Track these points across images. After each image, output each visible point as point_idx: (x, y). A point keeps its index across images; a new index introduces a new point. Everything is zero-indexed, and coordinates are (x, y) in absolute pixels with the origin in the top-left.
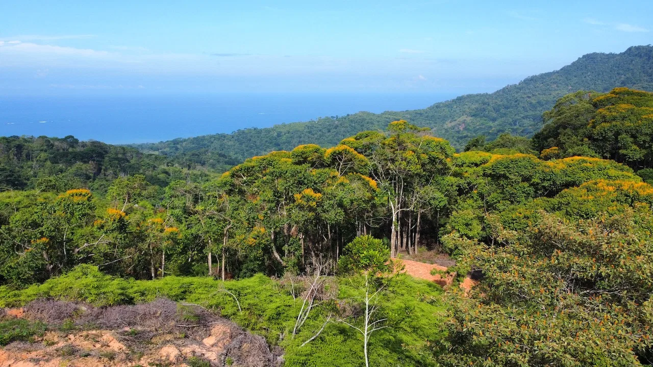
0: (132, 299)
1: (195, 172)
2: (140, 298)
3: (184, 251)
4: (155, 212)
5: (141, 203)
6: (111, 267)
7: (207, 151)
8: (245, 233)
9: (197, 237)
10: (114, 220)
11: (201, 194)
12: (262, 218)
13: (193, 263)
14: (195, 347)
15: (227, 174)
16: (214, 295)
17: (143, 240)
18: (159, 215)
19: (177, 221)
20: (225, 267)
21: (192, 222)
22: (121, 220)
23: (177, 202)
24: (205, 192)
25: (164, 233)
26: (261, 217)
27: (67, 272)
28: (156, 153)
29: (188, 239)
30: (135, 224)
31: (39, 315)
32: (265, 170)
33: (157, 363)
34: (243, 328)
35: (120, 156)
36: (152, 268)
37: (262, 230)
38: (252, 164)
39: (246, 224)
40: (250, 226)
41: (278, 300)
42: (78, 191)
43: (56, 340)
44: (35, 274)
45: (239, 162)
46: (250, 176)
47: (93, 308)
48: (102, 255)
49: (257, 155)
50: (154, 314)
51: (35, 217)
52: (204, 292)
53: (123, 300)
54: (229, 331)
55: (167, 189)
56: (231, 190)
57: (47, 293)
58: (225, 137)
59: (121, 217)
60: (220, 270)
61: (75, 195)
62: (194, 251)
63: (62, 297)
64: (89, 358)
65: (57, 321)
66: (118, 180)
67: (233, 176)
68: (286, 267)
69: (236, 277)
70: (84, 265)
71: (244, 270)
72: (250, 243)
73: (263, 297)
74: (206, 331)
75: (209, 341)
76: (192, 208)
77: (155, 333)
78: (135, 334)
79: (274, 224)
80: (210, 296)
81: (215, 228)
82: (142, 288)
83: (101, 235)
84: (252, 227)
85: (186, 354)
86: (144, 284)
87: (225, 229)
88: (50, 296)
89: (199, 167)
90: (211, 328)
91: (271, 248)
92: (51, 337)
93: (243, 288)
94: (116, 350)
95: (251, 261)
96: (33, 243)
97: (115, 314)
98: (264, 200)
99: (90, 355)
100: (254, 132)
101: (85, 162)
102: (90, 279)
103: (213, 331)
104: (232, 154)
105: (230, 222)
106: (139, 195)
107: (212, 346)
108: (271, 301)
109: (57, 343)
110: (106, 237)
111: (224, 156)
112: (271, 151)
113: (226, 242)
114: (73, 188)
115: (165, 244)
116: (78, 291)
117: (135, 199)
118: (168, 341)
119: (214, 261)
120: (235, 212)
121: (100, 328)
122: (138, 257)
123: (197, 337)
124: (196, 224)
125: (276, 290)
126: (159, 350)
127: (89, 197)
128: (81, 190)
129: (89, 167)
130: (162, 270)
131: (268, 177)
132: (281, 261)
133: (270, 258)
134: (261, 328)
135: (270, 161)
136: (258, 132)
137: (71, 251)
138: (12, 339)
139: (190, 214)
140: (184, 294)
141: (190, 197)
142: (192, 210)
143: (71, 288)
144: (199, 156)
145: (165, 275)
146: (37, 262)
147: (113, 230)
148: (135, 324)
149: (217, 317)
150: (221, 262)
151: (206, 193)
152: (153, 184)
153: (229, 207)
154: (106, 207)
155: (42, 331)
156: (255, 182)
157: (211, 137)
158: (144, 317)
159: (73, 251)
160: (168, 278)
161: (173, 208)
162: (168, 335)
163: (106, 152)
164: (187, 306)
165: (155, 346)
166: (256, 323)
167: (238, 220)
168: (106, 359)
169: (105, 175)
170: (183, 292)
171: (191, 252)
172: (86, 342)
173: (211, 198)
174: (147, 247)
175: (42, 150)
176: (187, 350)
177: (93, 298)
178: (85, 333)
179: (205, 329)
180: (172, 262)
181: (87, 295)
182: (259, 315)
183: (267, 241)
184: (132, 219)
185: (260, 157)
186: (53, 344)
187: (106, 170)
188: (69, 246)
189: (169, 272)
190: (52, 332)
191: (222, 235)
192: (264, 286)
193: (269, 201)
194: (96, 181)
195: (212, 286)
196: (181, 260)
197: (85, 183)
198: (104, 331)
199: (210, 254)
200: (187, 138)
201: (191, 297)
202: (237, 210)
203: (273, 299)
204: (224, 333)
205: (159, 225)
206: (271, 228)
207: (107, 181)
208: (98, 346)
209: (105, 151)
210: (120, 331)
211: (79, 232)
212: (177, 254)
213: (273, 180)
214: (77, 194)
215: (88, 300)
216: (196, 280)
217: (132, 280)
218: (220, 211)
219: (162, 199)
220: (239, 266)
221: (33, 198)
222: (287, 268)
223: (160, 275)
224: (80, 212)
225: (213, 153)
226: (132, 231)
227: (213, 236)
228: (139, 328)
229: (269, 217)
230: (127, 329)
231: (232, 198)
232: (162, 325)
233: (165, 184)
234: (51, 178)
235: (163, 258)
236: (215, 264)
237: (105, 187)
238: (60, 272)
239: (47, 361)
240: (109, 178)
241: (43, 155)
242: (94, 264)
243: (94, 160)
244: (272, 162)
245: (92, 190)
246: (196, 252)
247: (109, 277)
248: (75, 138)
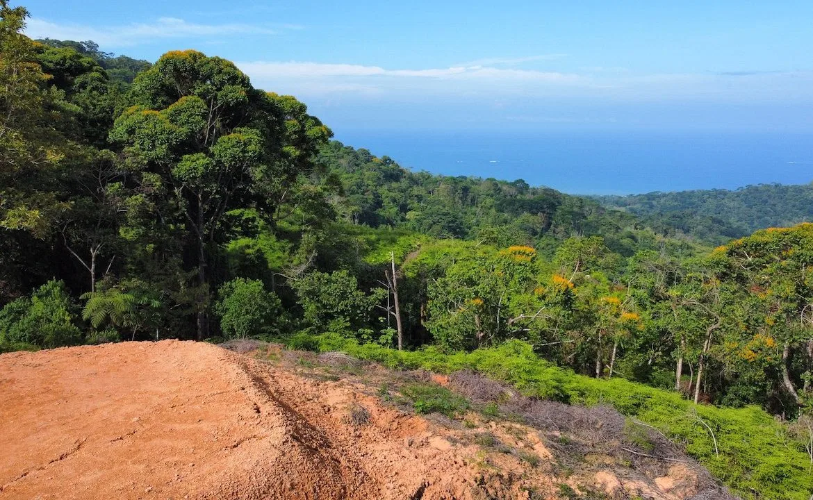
0: (568, 397)
1: (673, 241)
2: (578, 398)
3: (643, 349)
4: (612, 289)
5: (595, 274)
6: (548, 350)
7: (695, 212)
8: (740, 340)
9: (664, 332)
10: (559, 292)
11: (678, 274)
12: (771, 323)
13: (654, 368)
14: (643, 485)
15: (723, 249)
16: (680, 420)
17: (591, 323)
18: (616, 293)
19: (640, 305)
20: (701, 384)
21: (661, 311)
22: (567, 292)
23: (642, 280)
24: (685, 271)
25: (620, 319)
26: (770, 320)
27: (497, 344)
28: (623, 209)
29: (652, 334)
30: (583, 301)
31: (462, 389)
32: (786, 250)
33: (589, 489)
34: (718, 479)
35: (576, 209)
36: (598, 363)
37: (769, 341)
38: (765, 239)
39: (742, 327)
40: (748, 331)
41: (782, 454)
42: (522, 249)
43: (476, 423)
44: (464, 340)
45: (743, 234)
46: (759, 257)
47: (521, 396)
48: (539, 332)
49: (774, 225)
50: (593, 424)
51: (472, 273)
52: (665, 412)
53: (557, 395)
54: (695, 477)
55: (631, 260)
56: (725, 274)
57: (473, 365)
58: (725, 194)
59: (568, 288)
60: (693, 386)
61: (517, 253)
62: (658, 351)
63: (489, 373)
64: (509, 456)
65: (480, 401)
66: (569, 241)
67: (731, 253)
68: (802, 406)
69: (716, 402)
70: (517, 341)
71: (731, 395)
72: (745, 357)
73: (756, 442)
74: (661, 466)
75: (663, 483)
76: (662, 290)
77: (591, 449)
78: (566, 442)
79: (791, 336)
80: (673, 419)
81: (693, 325)
82: (582, 386)
83: (541, 308)
84: (753, 334)
85: (629, 490)
86: (585, 381)
87: (710, 329)
88: (476, 369)
89: (680, 234)
90: (668, 465)
91: (781, 371)
92: (472, 418)
93: (725, 422)
94: (541, 456)
95: (744, 384)
96: (466, 303)
97: (546, 410)
98: (779, 297)
99: (510, 453)
100: (773, 190)
101: (534, 214)
102: (521, 360)
103: (671, 471)
104: (732, 220)
105: (717, 321)
106: (594, 263)
107: (668, 491)
108: (770, 453)
109: (477, 427)
110: (546, 310)
111: (719, 222)
112: (801, 221)
113: (707, 349)
114: (515, 244)
115: (619, 334)
116: (508, 371)
117: (587, 268)
118: (607, 466)
119: (686, 371)
120: (728, 307)
121: (525, 422)
122: (582, 344)
123: (648, 473)
124: (666, 314)
125: (781, 437)
126: (593, 473)
127: (534, 258)
128: (525, 248)
129: (537, 220)
130: (610, 368)
131: (789, 261)
132: (795, 395)
133: (776, 386)
134: (747, 489)
135: (796, 237)
136: (781, 191)
137: (505, 321)
138: (434, 409)
139: (659, 299)
140: (635, 408)
141: (662, 275)
142: (662, 294)
143: (500, 365)
144: (682, 218)
145: (614, 375)
146: (467, 326)
147: (556, 304)
148: (567, 430)
149: (680, 452)
150: (695, 375)
151: (685, 274)
152: (614, 251)
153: (719, 298)
154: (551, 273)
155: (463, 409)
156: (765, 267)
157: (704, 193)
158: (580, 424)
159: (507, 321)
160: (617, 380)
161: (635, 287)
162: (608, 457)
163: (560, 203)
164: (639, 426)
165: (589, 466)
166: (739, 479)
167: (730, 319)
168: (528, 464)
169: (554, 232)
170: (635, 405)
171: (653, 352)
172: (508, 436)
173: (693, 281)
174: (595, 333)
175: (488, 195)
176: (631, 485)
177: (523, 384)
178: (508, 424)
179: (660, 464)
180: (624, 360)
181: (516, 379)
182: (747, 468)
183: (775, 359)
184: (581, 293)
185: (780, 230)
186: (473, 427)
187: (556, 226)
188: (504, 314)
189: (619, 373)
190: (474, 413)
191: (703, 336)
192: (760, 427)
193: (786, 299)
194: (543, 239)
195: (677, 407)
196: (639, 359)
197: (530, 239)
198: (529, 429)
199: (680, 361)
200: (667, 193)
201: (646, 414)
202: (731, 304)
203: (774, 449)
204: (688, 478)
205: (615, 307)
206: (784, 341)
207: (556, 239)
208: (521, 444)
209: (558, 203)
210: (549, 433)
211: (517, 298)
212: (634, 350)
213: (798, 268)
214: (520, 252)
215: (517, 385)
216: (656, 392)
217: (571, 372)
218: (703, 301)
219: (621, 273)
220: (724, 387)
221: (472, 250)
222: (805, 409)
223: (607, 374)
224: (521, 275)
225: (704, 216)
226: (579, 308)
227: (689, 336)
228: (572, 437)
229: (784, 323)
230: (557, 433)
231: (725, 285)
232: (602, 442)
233: (629, 252)
234: (494, 229)
235: (614, 352)
236: (686, 376)
237: (552, 248)
238: (490, 343)
239: (465, 445)
240: (559, 236)
241: (489, 201)
242: (528, 342)
243: (544, 212)
244: (800, 238)
245: (537, 249)
246: (660, 353)
247: (544, 361)
248: (526, 182)
